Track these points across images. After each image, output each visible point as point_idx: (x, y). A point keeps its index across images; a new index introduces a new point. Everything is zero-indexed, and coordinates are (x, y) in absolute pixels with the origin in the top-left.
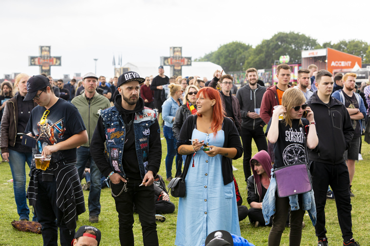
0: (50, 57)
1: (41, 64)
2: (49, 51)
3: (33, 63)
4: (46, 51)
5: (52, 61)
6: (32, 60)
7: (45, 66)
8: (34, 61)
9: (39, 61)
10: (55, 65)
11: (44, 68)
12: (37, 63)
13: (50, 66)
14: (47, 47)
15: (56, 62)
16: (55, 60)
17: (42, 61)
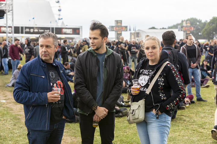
0: (122, 26)
1: (117, 30)
2: (121, 23)
3: (113, 30)
4: (119, 23)
5: (123, 28)
6: (112, 28)
7: (119, 31)
8: (113, 29)
9: (116, 29)
10: (124, 31)
11: (118, 32)
12: (115, 30)
13: (121, 31)
14: (120, 21)
15: (125, 29)
16: (124, 28)
17: (117, 28)
